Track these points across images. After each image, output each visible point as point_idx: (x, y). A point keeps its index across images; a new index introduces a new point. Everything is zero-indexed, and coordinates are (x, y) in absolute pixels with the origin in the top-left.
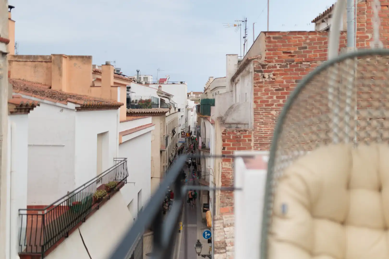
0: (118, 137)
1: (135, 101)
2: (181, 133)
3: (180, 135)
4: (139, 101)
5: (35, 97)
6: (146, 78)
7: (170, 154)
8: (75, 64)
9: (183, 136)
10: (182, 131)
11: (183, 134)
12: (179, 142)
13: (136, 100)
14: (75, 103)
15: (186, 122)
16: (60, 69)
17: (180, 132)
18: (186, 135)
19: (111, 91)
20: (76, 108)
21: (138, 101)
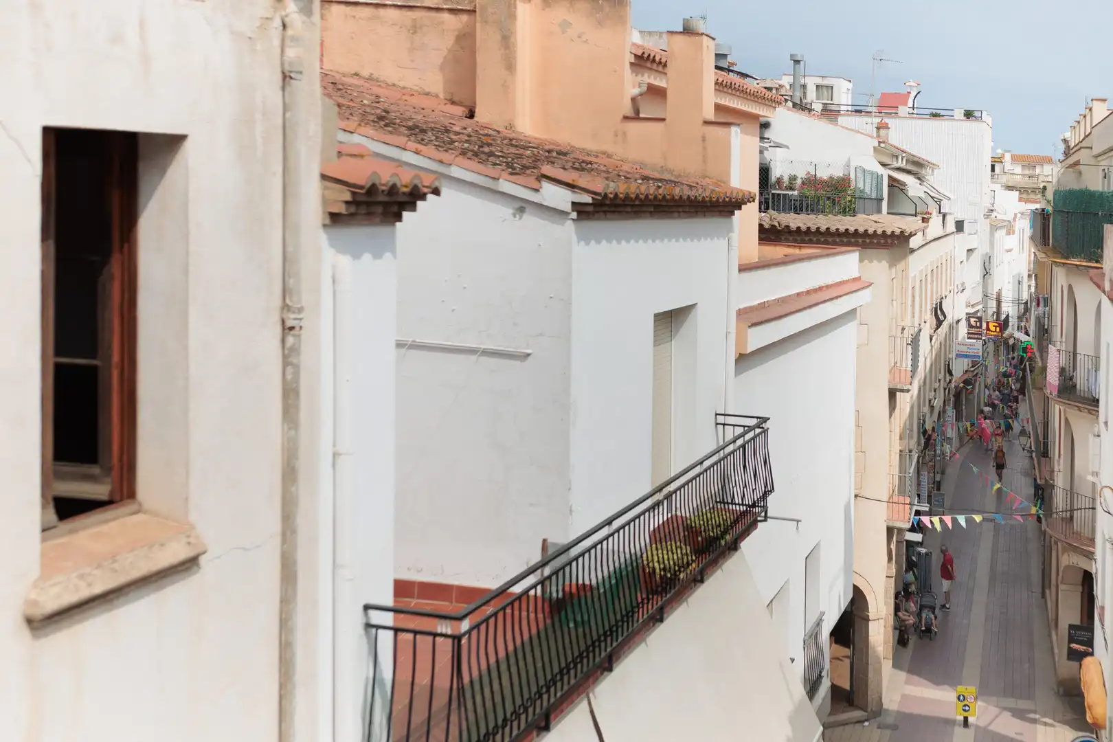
0: (733, 329)
1: (786, 179)
2: (968, 320)
3: (963, 324)
4: (803, 183)
5: (417, 152)
6: (825, 90)
7: (924, 405)
8: (565, 25)
9: (974, 330)
10: (972, 310)
11: (974, 324)
12: (958, 356)
13: (793, 179)
14: (571, 186)
15: (984, 276)
16: (507, 40)
17: (964, 317)
18: (988, 329)
19: (704, 139)
20: (573, 203)
21: (799, 182)
